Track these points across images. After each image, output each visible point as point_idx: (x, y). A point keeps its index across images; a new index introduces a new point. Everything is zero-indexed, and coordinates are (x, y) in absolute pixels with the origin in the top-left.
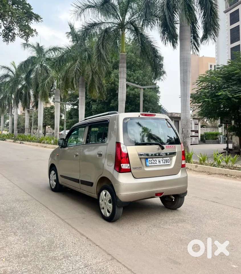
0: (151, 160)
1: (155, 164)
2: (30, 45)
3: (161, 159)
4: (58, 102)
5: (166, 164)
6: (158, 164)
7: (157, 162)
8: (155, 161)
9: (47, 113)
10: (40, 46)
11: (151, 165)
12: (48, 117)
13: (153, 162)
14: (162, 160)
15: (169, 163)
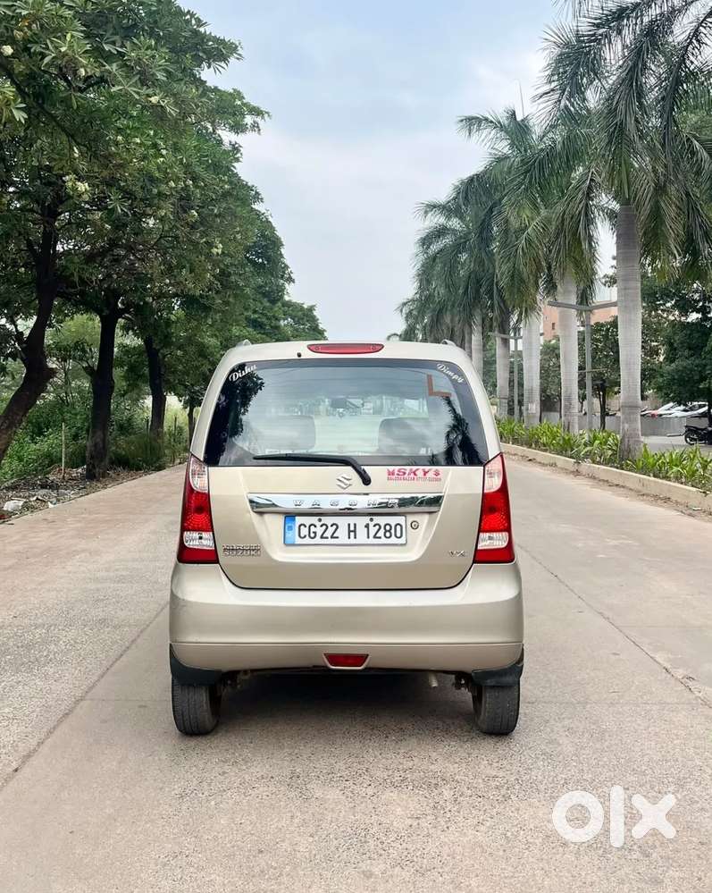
2: (486, 119)
4: (570, 306)
8: (331, 530)
9: (600, 345)
10: (519, 118)
12: (606, 356)
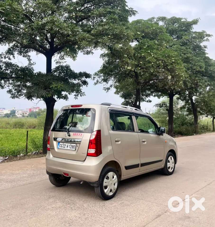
0: (62, 144)
1: (64, 148)
3: (69, 144)
5: (72, 149)
6: (66, 148)
7: (66, 147)
11: (61, 148)
13: (63, 146)
14: (70, 146)
15: (74, 148)
